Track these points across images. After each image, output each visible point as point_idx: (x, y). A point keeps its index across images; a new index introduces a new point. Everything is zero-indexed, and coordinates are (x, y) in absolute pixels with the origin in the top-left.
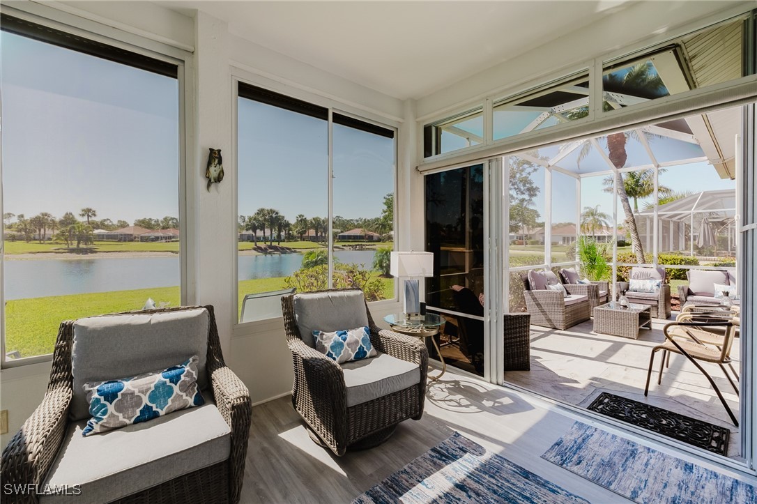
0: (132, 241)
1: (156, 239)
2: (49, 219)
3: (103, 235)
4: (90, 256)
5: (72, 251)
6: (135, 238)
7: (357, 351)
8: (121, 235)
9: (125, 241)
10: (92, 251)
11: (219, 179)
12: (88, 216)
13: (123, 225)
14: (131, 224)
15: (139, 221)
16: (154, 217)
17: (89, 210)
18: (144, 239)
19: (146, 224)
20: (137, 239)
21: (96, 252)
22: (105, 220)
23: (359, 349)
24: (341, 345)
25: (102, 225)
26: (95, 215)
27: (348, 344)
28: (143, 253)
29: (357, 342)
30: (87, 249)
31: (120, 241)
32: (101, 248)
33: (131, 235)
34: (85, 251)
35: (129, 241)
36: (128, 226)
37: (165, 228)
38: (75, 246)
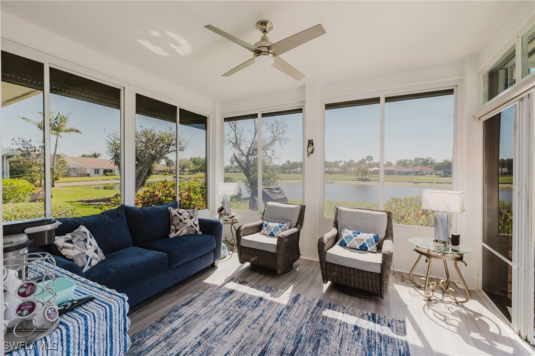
0: (393, 174)
1: (408, 173)
4: (367, 183)
5: (359, 180)
6: (395, 172)
7: (361, 244)
8: (387, 171)
9: (389, 174)
10: (369, 180)
11: (312, 152)
12: (369, 160)
13: (390, 164)
14: (394, 164)
15: (399, 161)
16: (408, 159)
17: (369, 157)
18: (400, 173)
19: (403, 163)
21: (370, 181)
22: (379, 162)
23: (363, 244)
24: (352, 238)
25: (378, 165)
26: (372, 160)
27: (356, 239)
28: (395, 183)
29: (363, 240)
30: (366, 179)
32: (373, 179)
33: (393, 171)
34: (365, 180)
35: (391, 174)
36: (392, 165)
37: (414, 166)
38: (360, 177)
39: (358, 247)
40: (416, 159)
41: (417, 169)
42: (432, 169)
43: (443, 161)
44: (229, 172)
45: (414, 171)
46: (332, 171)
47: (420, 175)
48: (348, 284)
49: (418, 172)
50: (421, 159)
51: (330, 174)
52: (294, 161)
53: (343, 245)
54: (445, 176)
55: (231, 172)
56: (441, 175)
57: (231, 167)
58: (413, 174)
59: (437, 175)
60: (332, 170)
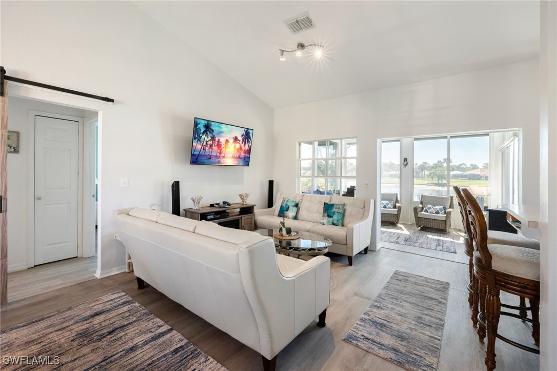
0: (479, 179)
2: (427, 165)
3: (459, 175)
6: (481, 177)
11: (406, 165)
13: (474, 167)
14: (481, 166)
15: (485, 164)
17: (448, 159)
20: (483, 178)
22: (461, 165)
25: (459, 168)
27: (433, 209)
31: (470, 179)
33: (478, 175)
35: (476, 180)
36: (478, 168)
38: (436, 182)
39: (434, 212)
48: (430, 226)
53: (426, 211)
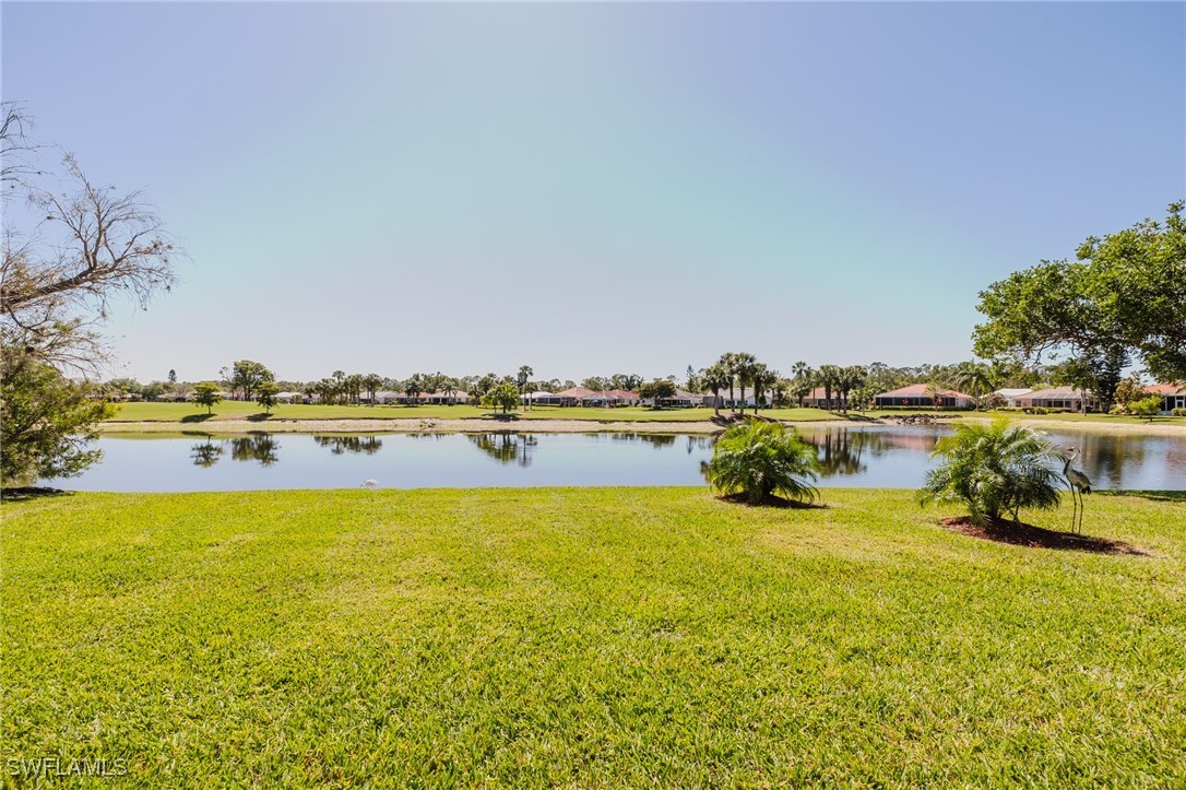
0: (573, 406)
1: (599, 404)
5: (497, 417)
6: (578, 402)
9: (566, 406)
10: (516, 419)
12: (526, 376)
13: (570, 386)
15: (587, 381)
18: (586, 404)
19: (593, 385)
20: (579, 404)
21: (518, 419)
22: (554, 381)
25: (547, 387)
26: (532, 376)
30: (511, 416)
31: (562, 405)
32: (524, 416)
33: (574, 398)
34: (506, 418)
35: (570, 406)
36: (575, 386)
37: (612, 389)
40: (614, 377)
41: (615, 395)
42: (637, 396)
43: (653, 382)
44: (160, 400)
45: (611, 399)
46: (454, 400)
47: (618, 407)
49: (615, 401)
50: (622, 377)
51: (450, 405)
52: (354, 374)
54: (657, 409)
55: (165, 400)
56: (650, 406)
57: (166, 387)
58: (607, 406)
59: (645, 406)
60: (453, 395)
